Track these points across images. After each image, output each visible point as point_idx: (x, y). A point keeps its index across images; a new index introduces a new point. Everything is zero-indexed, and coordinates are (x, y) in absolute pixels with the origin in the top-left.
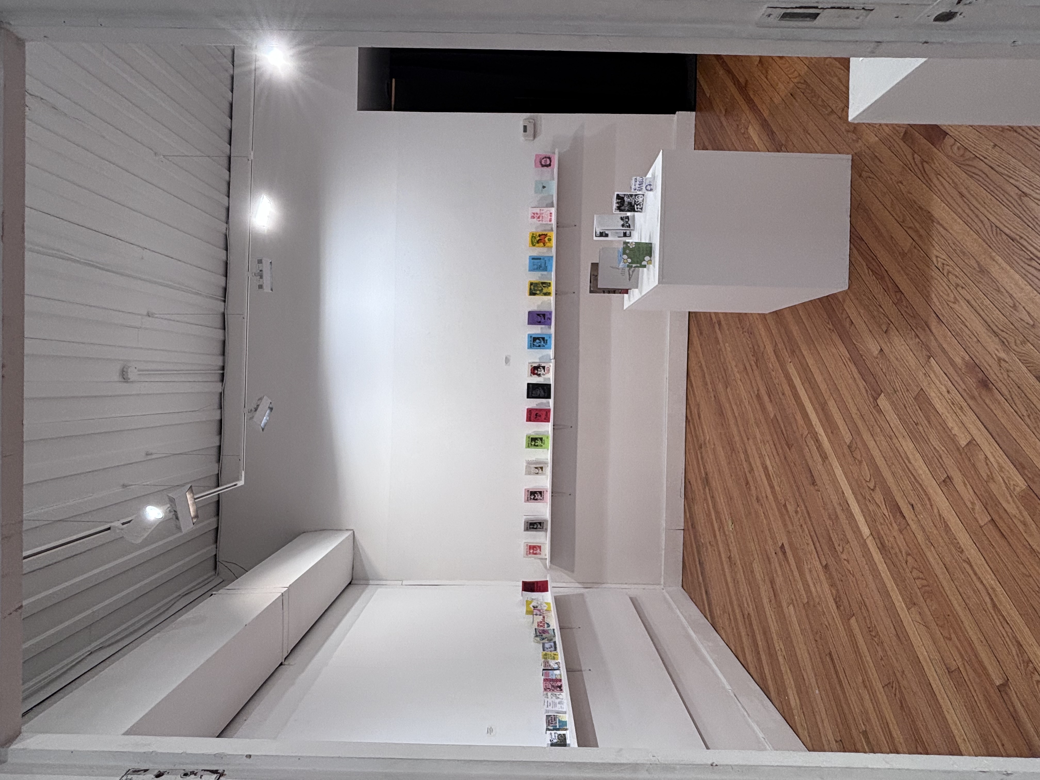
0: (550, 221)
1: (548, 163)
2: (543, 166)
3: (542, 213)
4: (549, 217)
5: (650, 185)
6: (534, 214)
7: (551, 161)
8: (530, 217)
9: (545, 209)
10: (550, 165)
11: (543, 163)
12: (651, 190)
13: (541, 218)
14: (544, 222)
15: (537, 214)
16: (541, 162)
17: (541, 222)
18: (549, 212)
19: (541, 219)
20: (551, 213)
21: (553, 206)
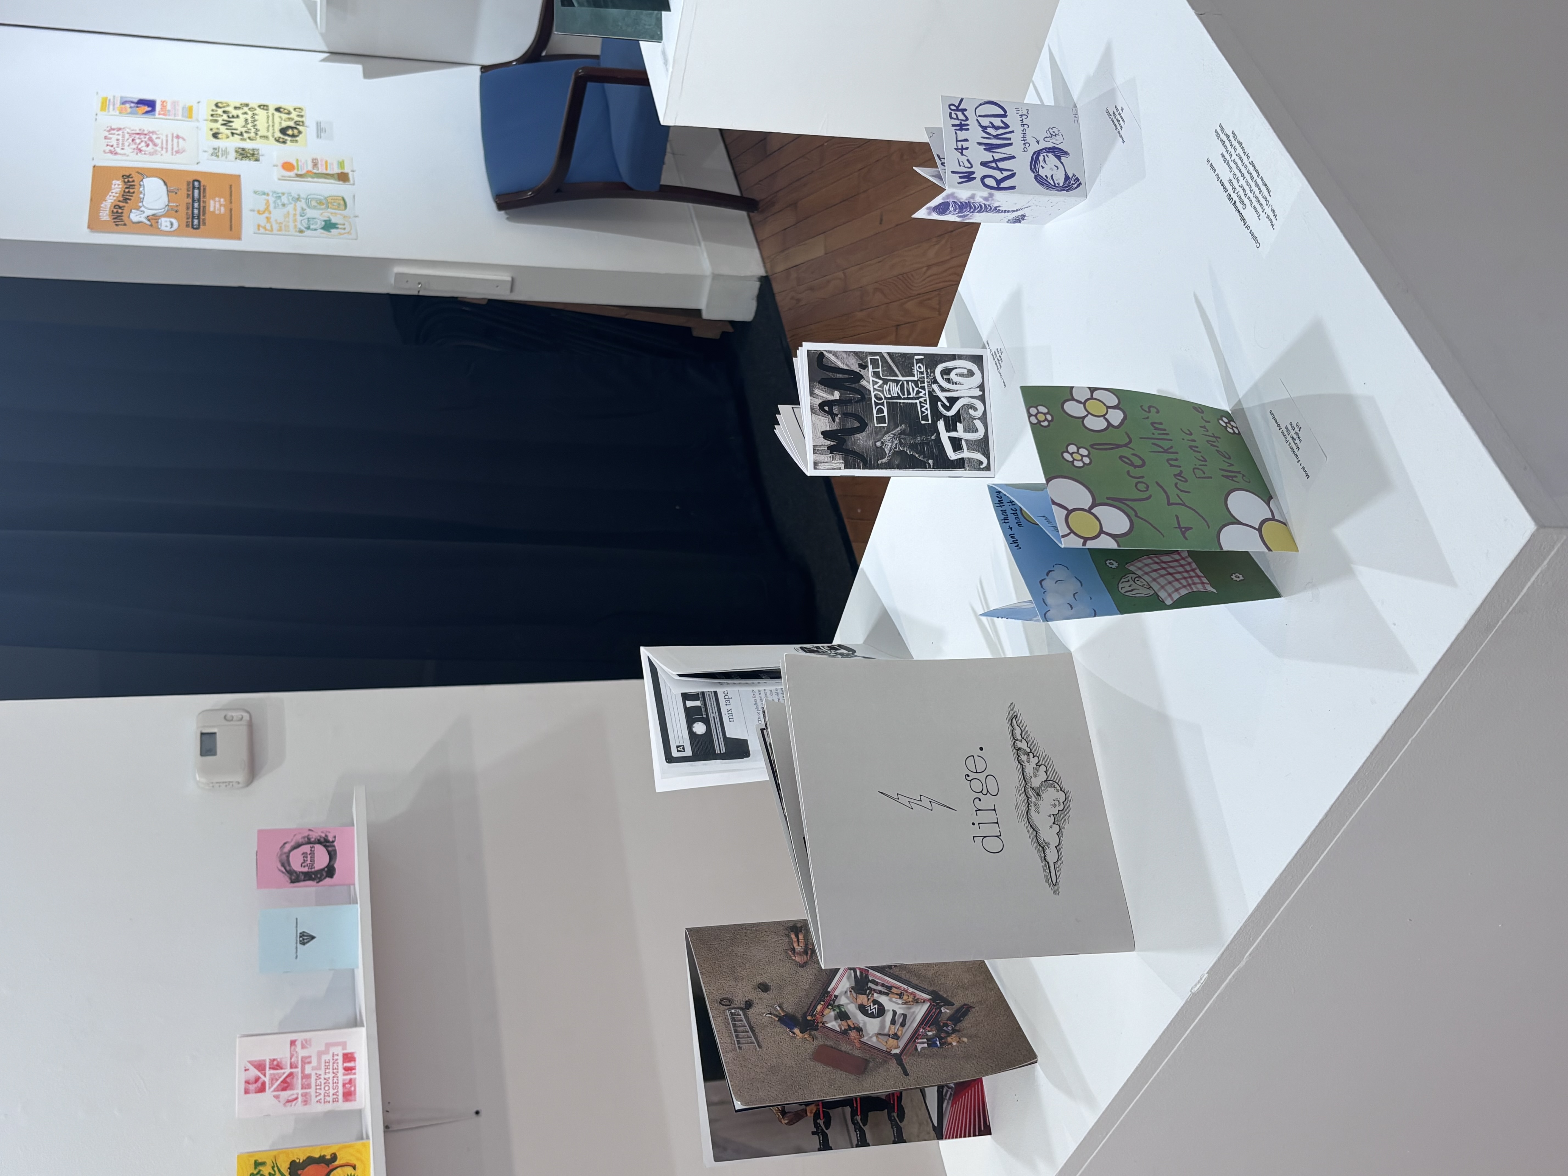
0: (348, 1095)
1: (321, 860)
2: (295, 878)
3: (306, 1061)
4: (342, 1077)
5: (1058, 153)
6: (260, 1066)
7: (332, 855)
8: (240, 1086)
9: (319, 1039)
10: (330, 871)
11: (296, 863)
12: (1071, 184)
13: (298, 1082)
14: (316, 1108)
15: (277, 1065)
16: (285, 863)
17: (298, 1108)
18: (339, 1051)
19: (298, 1091)
20: (349, 1057)
21: (355, 1023)
